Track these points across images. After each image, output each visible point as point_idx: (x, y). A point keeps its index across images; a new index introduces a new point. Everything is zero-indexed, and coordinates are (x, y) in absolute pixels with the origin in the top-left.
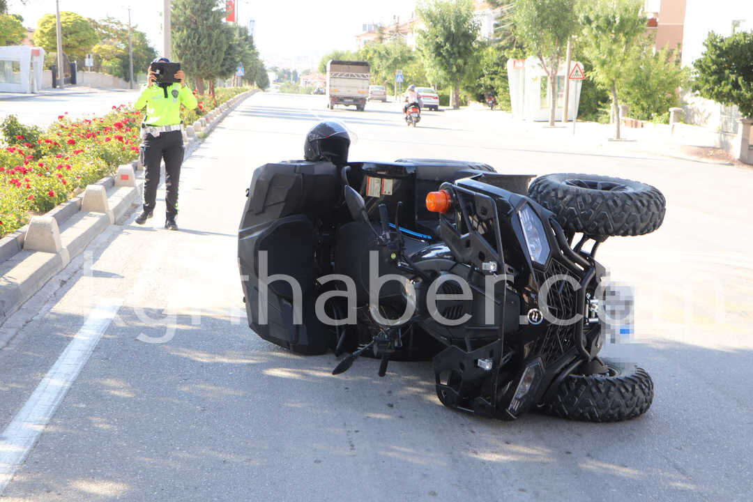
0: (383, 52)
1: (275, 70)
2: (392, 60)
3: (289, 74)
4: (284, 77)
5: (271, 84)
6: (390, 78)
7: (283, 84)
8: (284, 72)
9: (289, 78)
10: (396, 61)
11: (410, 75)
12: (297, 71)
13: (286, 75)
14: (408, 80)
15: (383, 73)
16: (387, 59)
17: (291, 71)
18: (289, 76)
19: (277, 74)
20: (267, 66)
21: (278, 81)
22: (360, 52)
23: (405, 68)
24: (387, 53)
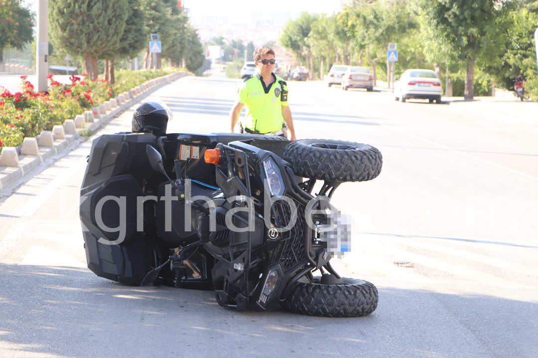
0: (371, 17)
1: (220, 42)
2: (384, 28)
3: (241, 48)
4: (233, 54)
5: (213, 65)
6: (380, 55)
7: (231, 63)
8: (234, 45)
9: (241, 55)
10: (390, 30)
11: (413, 50)
12: (255, 43)
13: (237, 51)
14: (408, 58)
15: (371, 48)
16: (376, 27)
17: (245, 44)
18: (242, 52)
19: (223, 48)
20: (204, 36)
21: (225, 59)
22: (339, 17)
23: (405, 40)
24: (375, 17)
